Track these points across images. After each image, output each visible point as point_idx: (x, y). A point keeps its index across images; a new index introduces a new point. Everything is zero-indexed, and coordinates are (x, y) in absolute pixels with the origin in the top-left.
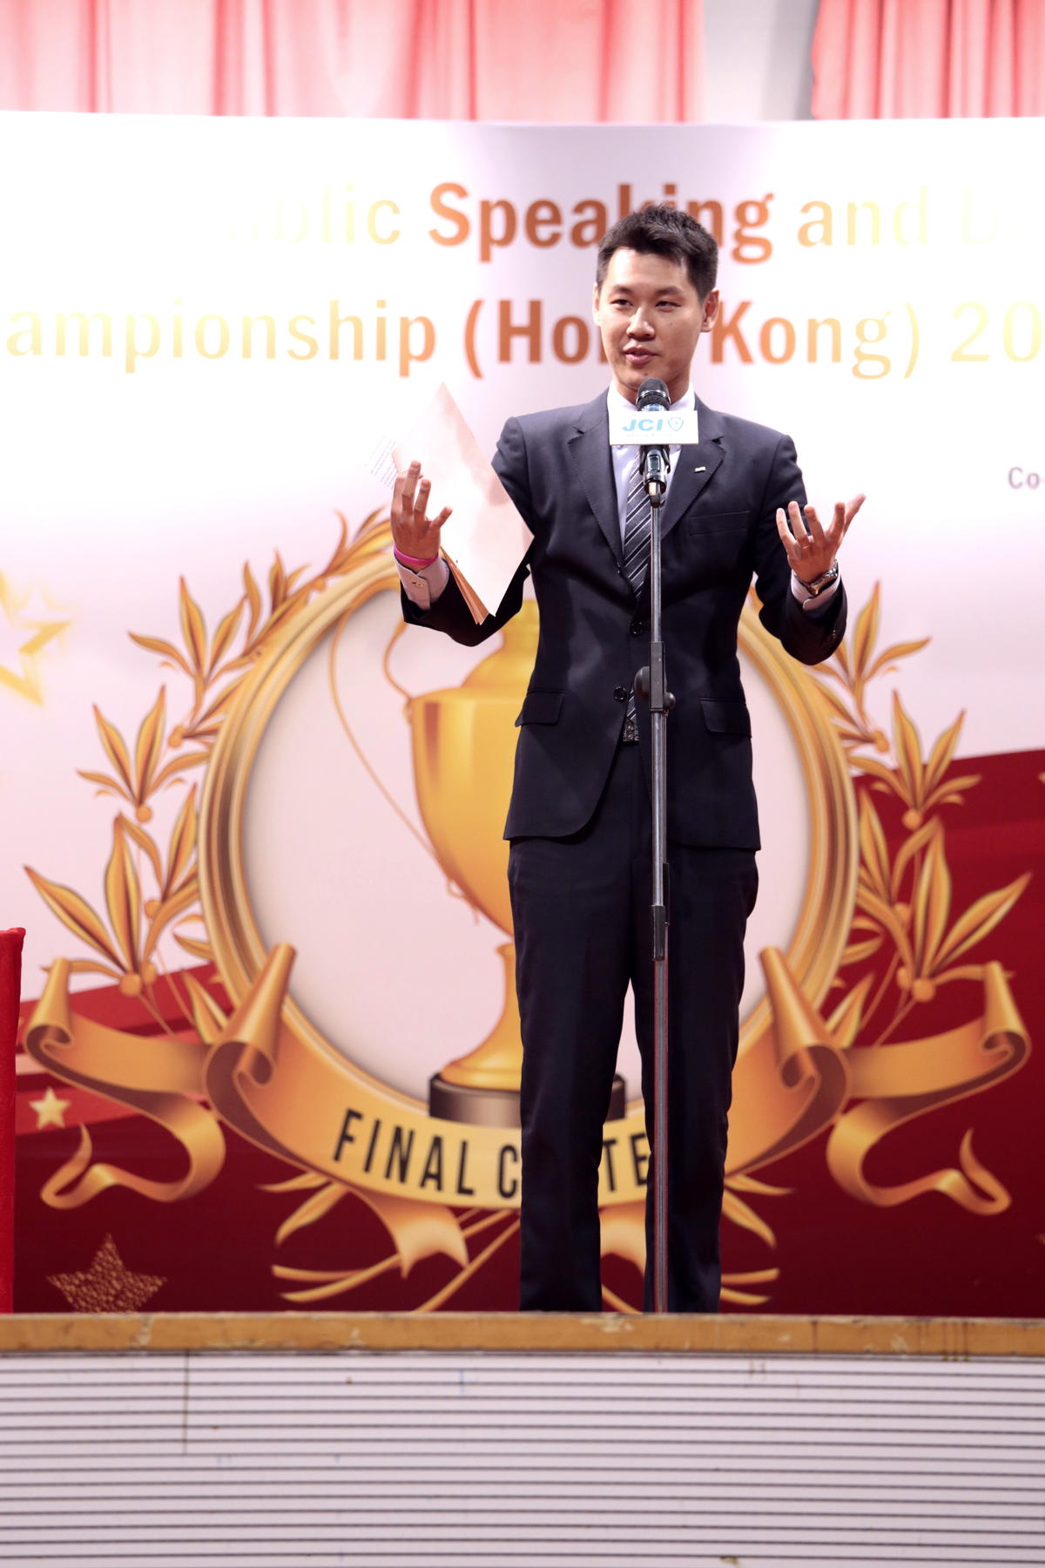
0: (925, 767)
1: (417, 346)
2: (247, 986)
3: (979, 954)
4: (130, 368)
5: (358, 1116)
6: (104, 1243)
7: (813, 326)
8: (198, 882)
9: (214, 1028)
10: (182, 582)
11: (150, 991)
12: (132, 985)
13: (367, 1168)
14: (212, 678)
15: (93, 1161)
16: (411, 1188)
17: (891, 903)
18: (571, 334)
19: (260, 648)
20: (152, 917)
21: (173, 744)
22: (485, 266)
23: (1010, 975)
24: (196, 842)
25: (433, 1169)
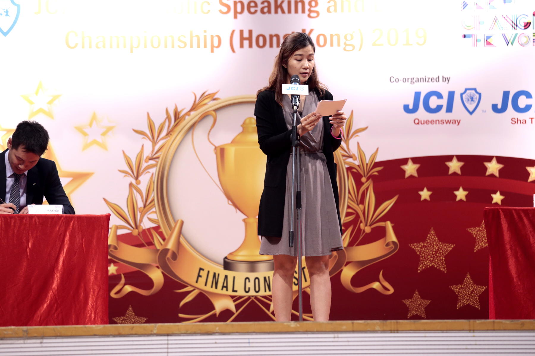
0: (367, 164)
1: (216, 43)
2: (170, 232)
3: (384, 219)
4: (132, 52)
5: (203, 270)
6: (129, 308)
7: (332, 36)
8: (154, 202)
9: (160, 244)
10: (148, 114)
11: (141, 234)
12: (135, 232)
13: (206, 285)
14: (158, 142)
15: (125, 284)
16: (219, 291)
17: (358, 205)
18: (261, 39)
19: (171, 133)
20: (141, 212)
21: (146, 162)
22: (236, 20)
23: (393, 225)
24: (153, 190)
25: (225, 285)
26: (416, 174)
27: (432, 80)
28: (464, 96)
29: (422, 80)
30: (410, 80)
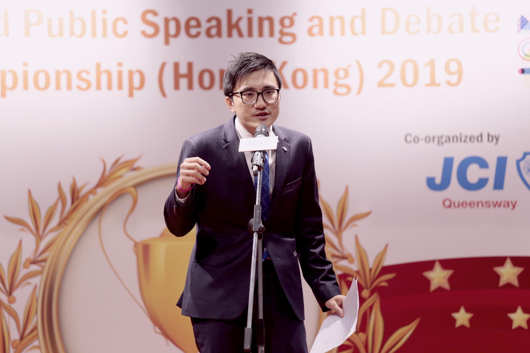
0: (370, 270)
1: (137, 82)
4: (3, 95)
7: (315, 72)
8: (37, 331)
10: (30, 192)
14: (44, 236)
17: (357, 333)
19: (66, 221)
20: (16, 348)
21: (25, 267)
22: (167, 47)
24: (36, 312)
26: (447, 286)
27: (470, 139)
28: (522, 164)
29: (455, 139)
30: (436, 140)
